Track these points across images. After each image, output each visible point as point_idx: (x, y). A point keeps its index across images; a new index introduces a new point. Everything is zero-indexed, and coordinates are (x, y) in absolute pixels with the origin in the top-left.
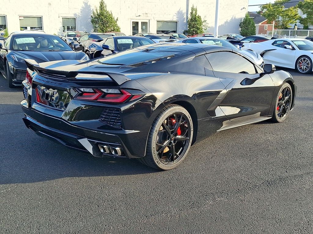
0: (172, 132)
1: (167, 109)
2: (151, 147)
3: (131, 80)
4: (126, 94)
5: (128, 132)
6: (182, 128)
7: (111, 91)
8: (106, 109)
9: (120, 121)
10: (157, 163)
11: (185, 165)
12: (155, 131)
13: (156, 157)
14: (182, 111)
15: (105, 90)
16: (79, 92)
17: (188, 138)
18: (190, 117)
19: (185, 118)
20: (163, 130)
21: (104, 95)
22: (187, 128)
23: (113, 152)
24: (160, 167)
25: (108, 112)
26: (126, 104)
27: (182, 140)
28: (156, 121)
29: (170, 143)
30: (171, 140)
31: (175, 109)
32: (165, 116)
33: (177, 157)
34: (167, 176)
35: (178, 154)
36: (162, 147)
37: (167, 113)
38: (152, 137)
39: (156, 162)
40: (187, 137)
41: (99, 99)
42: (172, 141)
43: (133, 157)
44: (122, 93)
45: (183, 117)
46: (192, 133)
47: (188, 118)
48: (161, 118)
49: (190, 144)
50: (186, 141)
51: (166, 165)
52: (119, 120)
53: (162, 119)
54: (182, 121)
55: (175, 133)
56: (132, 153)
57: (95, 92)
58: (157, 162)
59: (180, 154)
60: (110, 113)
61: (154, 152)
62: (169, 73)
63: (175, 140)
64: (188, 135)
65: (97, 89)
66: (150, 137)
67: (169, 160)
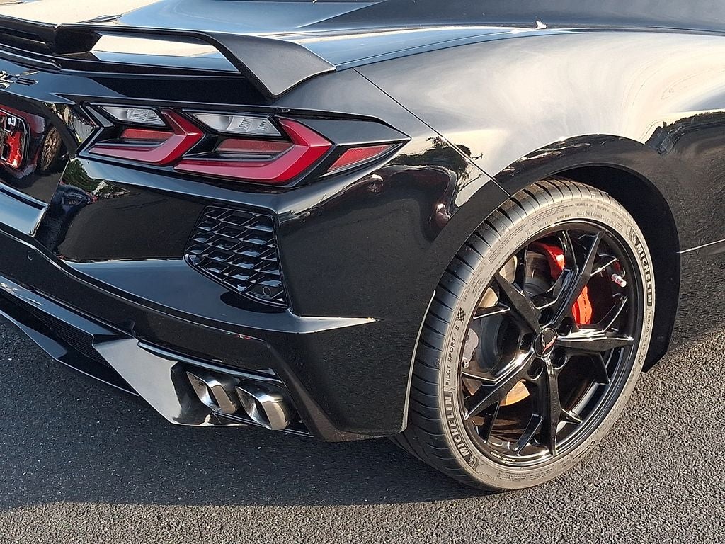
0: (546, 316)
1: (519, 205)
2: (433, 391)
3: (333, 69)
4: (304, 143)
5: (316, 324)
6: (601, 291)
7: (238, 124)
8: (217, 213)
9: (276, 272)
10: (463, 463)
11: (608, 465)
12: (453, 316)
13: (457, 437)
14: (601, 211)
15: (213, 121)
16: (101, 125)
17: (630, 338)
18: (638, 242)
19: (613, 245)
20: (497, 307)
21: (211, 143)
22: (624, 291)
23: (250, 409)
24: (483, 480)
25: (224, 224)
26: (307, 188)
27: (597, 348)
28: (459, 267)
29: (536, 366)
30: (540, 350)
31: (562, 207)
32: (507, 241)
33: (572, 426)
34: (515, 521)
35: (573, 413)
36: (491, 389)
37: (520, 228)
38: (440, 343)
39: (458, 457)
40: (622, 333)
41: (185, 162)
42: (547, 359)
43: (343, 436)
44: (287, 137)
45: (602, 242)
46: (649, 314)
47: (631, 245)
48: (487, 253)
49: (638, 366)
50: (617, 351)
51: (513, 470)
52: (274, 266)
53: (492, 258)
54: (599, 261)
55: (560, 317)
56: (340, 421)
57: (168, 128)
58: (467, 459)
59: (584, 414)
60: (235, 231)
61: (448, 413)
62: (540, 25)
63: (559, 352)
64: (629, 323)
65: (176, 110)
66: (429, 346)
67: (532, 442)
